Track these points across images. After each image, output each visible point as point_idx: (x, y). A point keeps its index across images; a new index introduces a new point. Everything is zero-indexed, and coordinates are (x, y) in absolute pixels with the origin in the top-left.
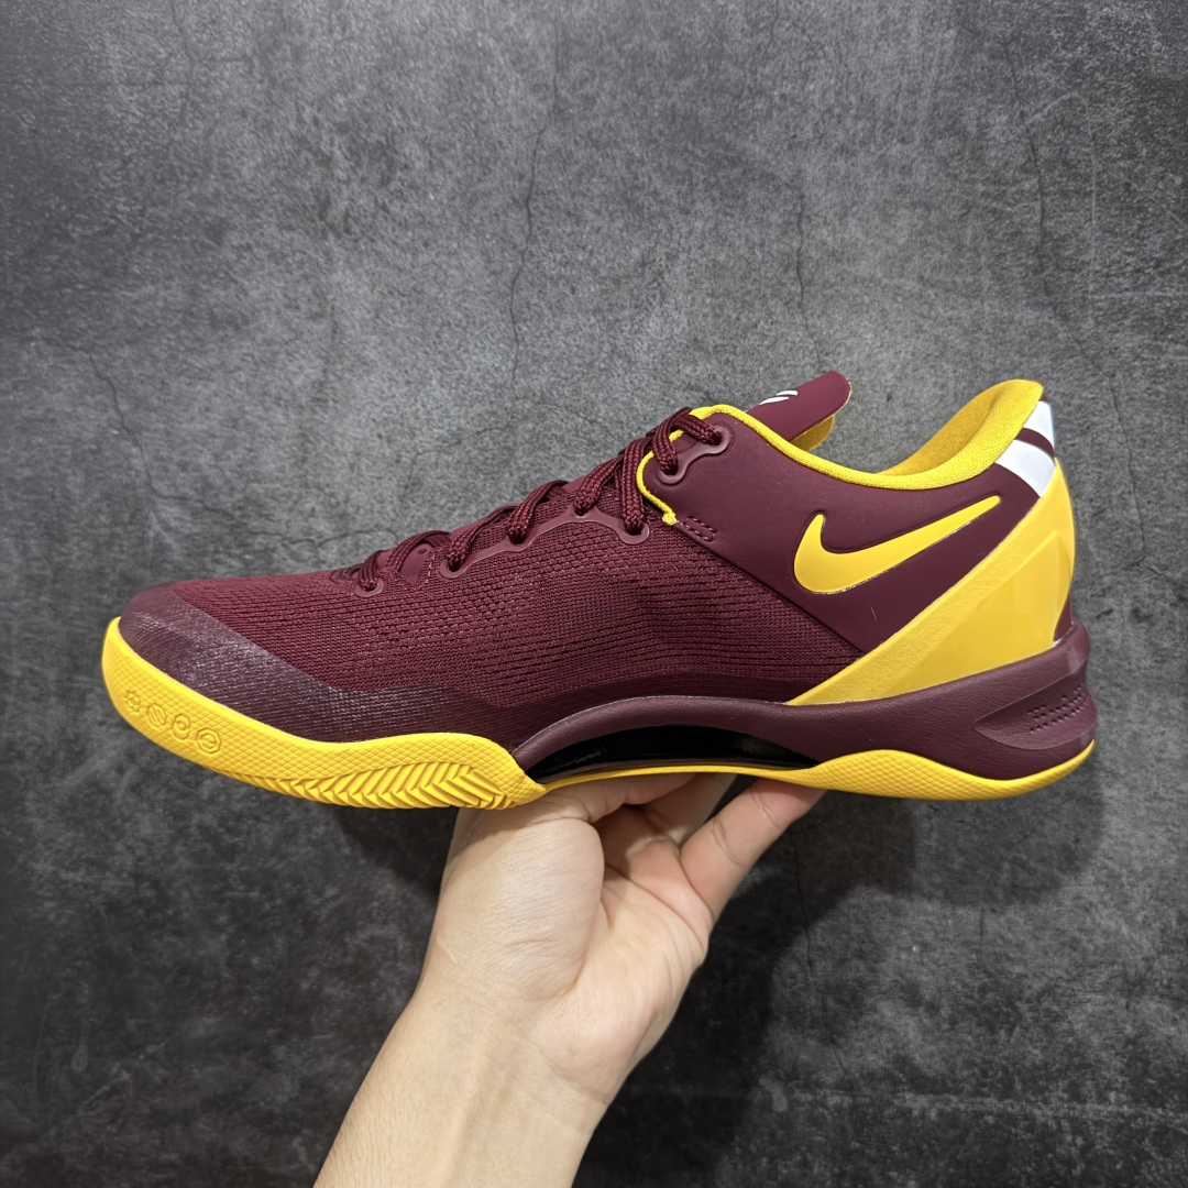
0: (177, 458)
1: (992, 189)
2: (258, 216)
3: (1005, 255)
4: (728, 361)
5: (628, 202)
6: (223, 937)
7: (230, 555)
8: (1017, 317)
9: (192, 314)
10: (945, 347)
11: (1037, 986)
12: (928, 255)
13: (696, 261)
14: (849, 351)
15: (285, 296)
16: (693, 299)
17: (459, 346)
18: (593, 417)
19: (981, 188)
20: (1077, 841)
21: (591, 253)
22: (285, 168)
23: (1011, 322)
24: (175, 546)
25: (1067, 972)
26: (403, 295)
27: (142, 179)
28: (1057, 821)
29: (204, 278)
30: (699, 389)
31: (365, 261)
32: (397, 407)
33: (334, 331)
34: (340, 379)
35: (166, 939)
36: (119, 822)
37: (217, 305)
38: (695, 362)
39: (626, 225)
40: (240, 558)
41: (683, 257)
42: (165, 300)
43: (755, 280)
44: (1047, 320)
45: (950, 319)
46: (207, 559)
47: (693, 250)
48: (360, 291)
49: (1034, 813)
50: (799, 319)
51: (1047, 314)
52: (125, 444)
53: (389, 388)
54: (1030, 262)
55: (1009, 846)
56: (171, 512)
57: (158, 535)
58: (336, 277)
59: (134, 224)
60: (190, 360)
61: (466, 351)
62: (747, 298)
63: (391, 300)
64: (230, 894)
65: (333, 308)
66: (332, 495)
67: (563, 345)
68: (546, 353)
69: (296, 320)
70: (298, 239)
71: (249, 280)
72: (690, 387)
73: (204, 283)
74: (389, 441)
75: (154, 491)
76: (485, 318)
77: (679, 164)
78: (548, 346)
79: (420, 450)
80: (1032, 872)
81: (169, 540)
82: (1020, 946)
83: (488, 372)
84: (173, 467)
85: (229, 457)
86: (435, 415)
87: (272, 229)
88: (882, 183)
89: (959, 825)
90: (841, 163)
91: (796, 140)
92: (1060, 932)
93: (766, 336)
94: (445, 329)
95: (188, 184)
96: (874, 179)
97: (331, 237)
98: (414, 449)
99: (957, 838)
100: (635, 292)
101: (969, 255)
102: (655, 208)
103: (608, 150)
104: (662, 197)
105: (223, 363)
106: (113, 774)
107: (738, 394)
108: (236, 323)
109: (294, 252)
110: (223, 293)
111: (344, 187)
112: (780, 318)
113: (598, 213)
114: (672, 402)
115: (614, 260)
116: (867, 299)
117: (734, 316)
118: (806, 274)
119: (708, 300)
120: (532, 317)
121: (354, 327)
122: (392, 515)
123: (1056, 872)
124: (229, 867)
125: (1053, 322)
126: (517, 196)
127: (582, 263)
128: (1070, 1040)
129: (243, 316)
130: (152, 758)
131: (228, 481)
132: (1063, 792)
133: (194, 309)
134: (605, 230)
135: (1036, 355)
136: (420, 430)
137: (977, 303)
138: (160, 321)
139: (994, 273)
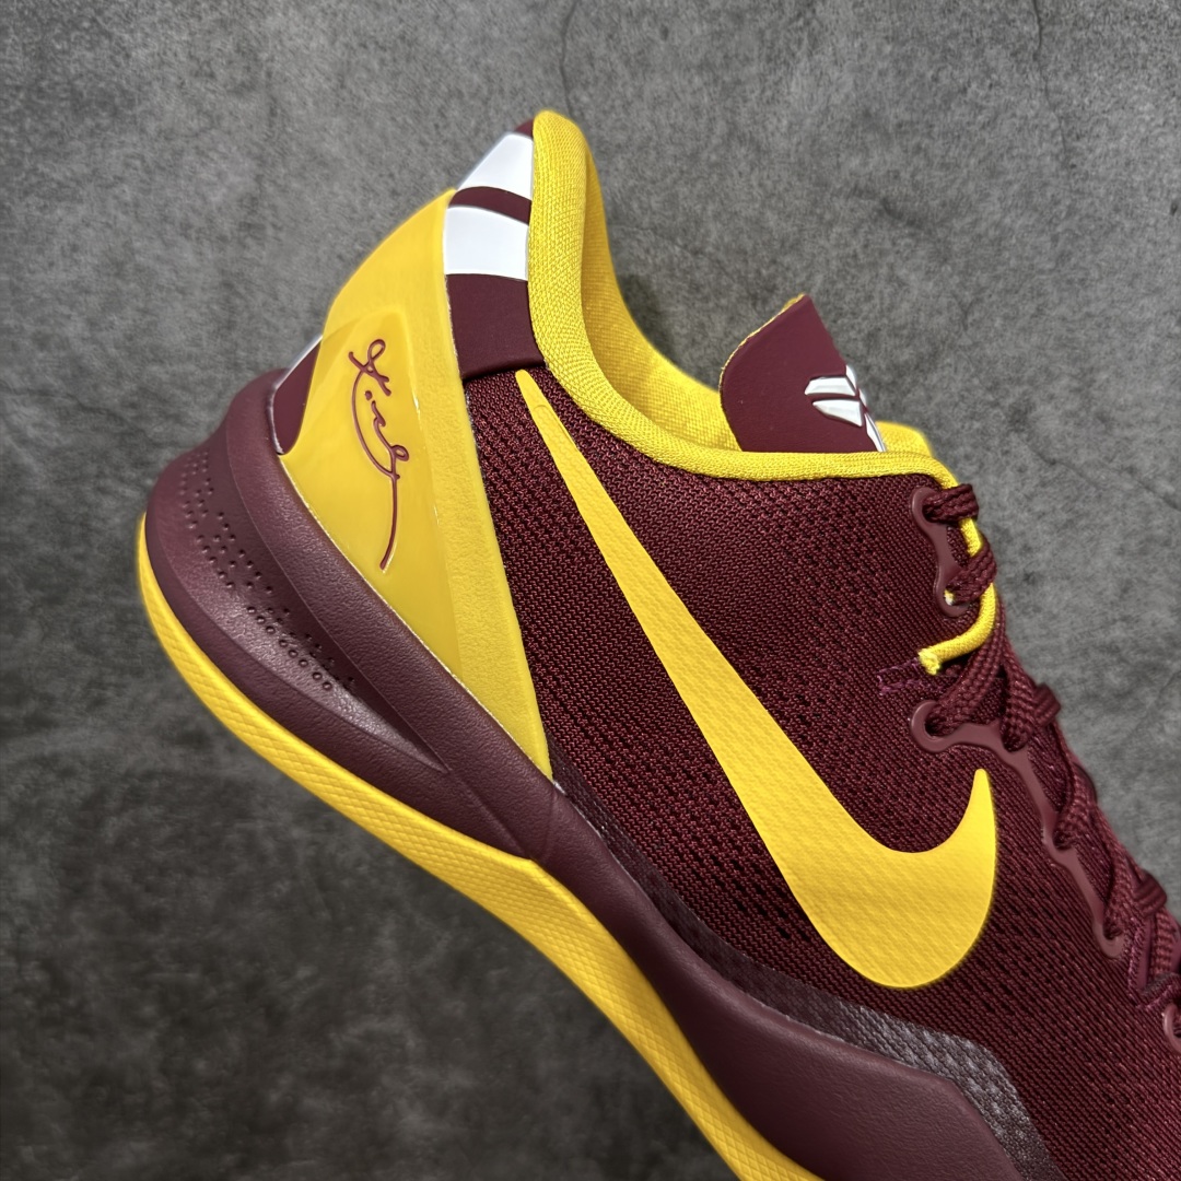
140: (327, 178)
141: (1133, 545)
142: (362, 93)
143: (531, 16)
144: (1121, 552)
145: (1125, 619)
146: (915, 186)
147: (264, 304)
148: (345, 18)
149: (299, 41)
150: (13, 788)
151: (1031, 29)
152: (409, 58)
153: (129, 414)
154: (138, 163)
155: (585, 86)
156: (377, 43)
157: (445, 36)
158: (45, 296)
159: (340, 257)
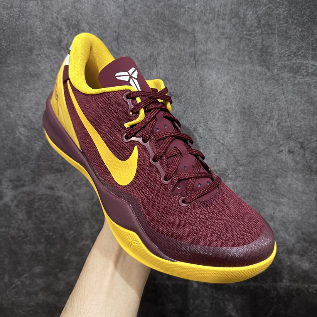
0: (23, 114)
1: (248, 33)
2: (42, 46)
3: (252, 52)
4: (175, 83)
5: (146, 38)
6: (43, 245)
7: (39, 141)
8: (256, 69)
9: (25, 74)
10: (235, 78)
12: (230, 52)
13: (166, 55)
14: (209, 80)
15: (51, 68)
16: (165, 66)
19: (245, 33)
20: (274, 213)
21: (136, 53)
22: (49, 31)
24: (24, 139)
27: (9, 35)
28: (269, 208)
29: (28, 63)
35: (28, 246)
36: (13, 215)
37: (32, 71)
39: (146, 45)
40: (41, 142)
41: (162, 54)
42: (17, 70)
43: (182, 60)
44: (264, 70)
45: (237, 70)
46: (33, 143)
47: (165, 52)
49: (262, 206)
50: (195, 71)
51: (264, 69)
52: (8, 111)
54: (259, 54)
56: (22, 130)
57: (19, 136)
59: (7, 49)
60: (25, 87)
62: (180, 66)
64: (44, 233)
69: (54, 75)
70: (53, 51)
71: (41, 64)
73: (28, 65)
75: (17, 124)
77: (160, 27)
81: (22, 137)
84: (22, 117)
85: (37, 114)
87: (46, 49)
88: (217, 32)
90: (205, 26)
91: (193, 20)
93: (186, 76)
95: (22, 36)
96: (215, 31)
97: (63, 51)
100: (149, 64)
101: (242, 52)
102: (154, 40)
103: (140, 24)
104: (156, 37)
105: (34, 87)
106: (11, 202)
107: (179, 93)
108: (37, 76)
109: (53, 55)
110: (33, 68)
111: (66, 37)
112: (190, 71)
113: (138, 42)
115: (142, 55)
116: (214, 65)
117: (177, 70)
118: (196, 58)
119: (169, 66)
124: (44, 226)
125: (265, 70)
126: (114, 38)
129: (39, 74)
130: (21, 197)
131: (37, 121)
132: (270, 200)
133: (26, 72)
134: (139, 47)
135: (261, 80)
137: (244, 65)
138: (16, 76)
139: (249, 57)
141: (217, 152)
144: (215, 153)
145: (217, 165)
146: (175, 90)
150: (18, 197)
151: (194, 62)
153: (40, 129)
154: (41, 86)
158: (26, 109)
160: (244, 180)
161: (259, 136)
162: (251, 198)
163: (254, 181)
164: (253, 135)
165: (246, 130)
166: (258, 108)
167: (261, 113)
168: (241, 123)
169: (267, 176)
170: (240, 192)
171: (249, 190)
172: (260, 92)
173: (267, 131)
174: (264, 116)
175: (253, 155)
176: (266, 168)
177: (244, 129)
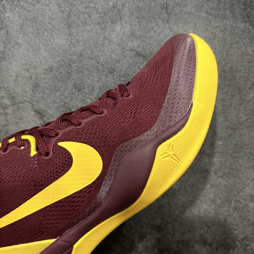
3: (234, 4)
4: (144, 40)
8: (238, 26)
10: (215, 35)
11: (242, 236)
12: (209, 5)
13: (132, 6)
16: (131, 19)
17: (51, 37)
18: (98, 61)
21: (95, 4)
23: (236, 27)
25: (251, 232)
26: (30, 20)
28: (249, 187)
30: (134, 50)
31: (17, 9)
32: (30, 59)
33: (7, 34)
34: (10, 50)
38: (133, 41)
41: (127, 5)
43: (152, 13)
44: (248, 27)
45: (217, 26)
47: (131, 3)
48: (15, 19)
49: (242, 185)
50: (167, 26)
51: (248, 25)
53: (27, 53)
54: (242, 7)
55: (234, 196)
58: (7, 15)
61: (53, 39)
62: (150, 19)
63: (26, 22)
65: (6, 25)
66: (9, 91)
67: (87, 36)
68: (81, 39)
72: (131, 50)
74: (28, 71)
76: (59, 27)
78: (82, 37)
79: (39, 74)
80: (241, 203)
82: (237, 225)
83: (61, 46)
86: (43, 61)
89: (219, 190)
92: (249, 220)
93: (156, 32)
94: (46, 31)
98: (37, 74)
99: (218, 194)
100: (111, 17)
101: (222, 4)
107: (148, 52)
112: (161, 26)
114: (125, 55)
115: (103, 6)
116: (189, 19)
117: (145, 25)
118: (169, 11)
119: (136, 20)
120: (76, 27)
121: (14, 32)
122: (30, 97)
123: (248, 203)
125: (249, 27)
127: (92, 7)
128: (251, 251)
132: (251, 178)
135: (244, 38)
136: (38, 67)
137: (225, 21)
139: (231, 11)
140: (19, 47)
142: (26, 30)
143: (61, 13)
146: (143, 49)
147: (6, 74)
148: (22, 14)
149: (12, 19)
151: (166, 16)
152: (36, 22)
155: (73, 28)
156: (29, 19)
157: (43, 17)
159: (22, 64)
160: (222, 156)
161: (241, 104)
162: (230, 176)
163: (234, 157)
164: (234, 104)
165: (226, 97)
166: (241, 71)
167: (244, 77)
168: (221, 89)
169: (248, 150)
170: (218, 171)
171: (228, 168)
172: (243, 52)
173: (250, 99)
174: (247, 81)
175: (234, 126)
176: (247, 141)
177: (224, 96)
